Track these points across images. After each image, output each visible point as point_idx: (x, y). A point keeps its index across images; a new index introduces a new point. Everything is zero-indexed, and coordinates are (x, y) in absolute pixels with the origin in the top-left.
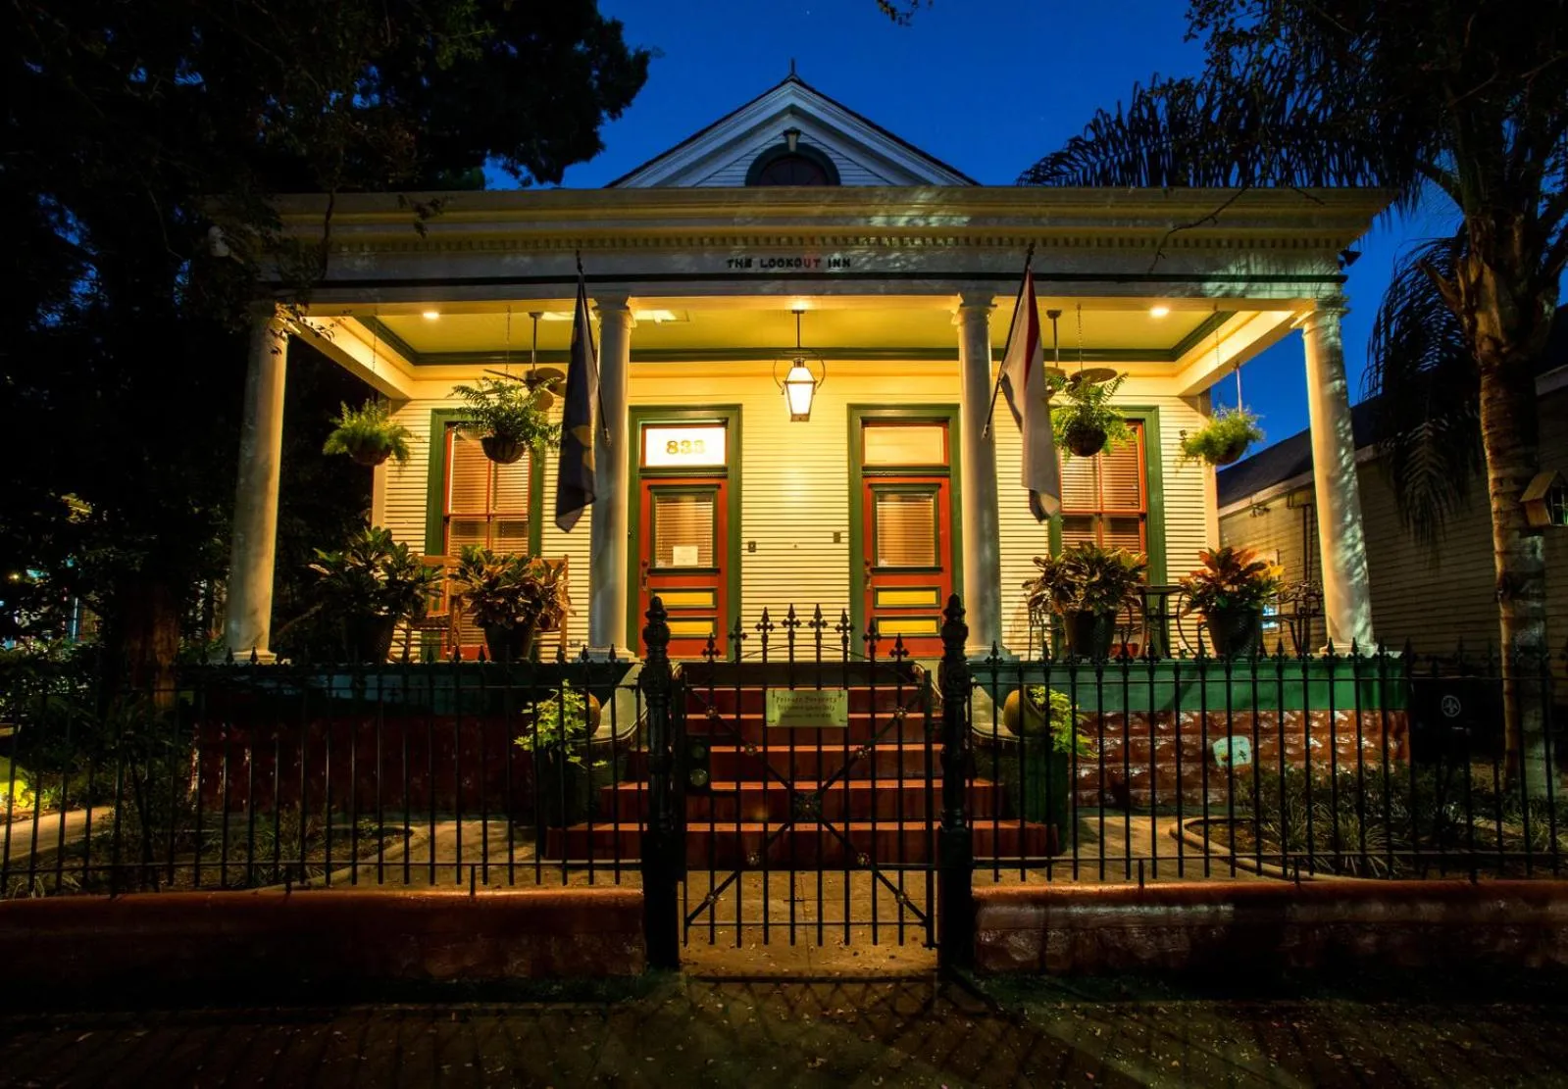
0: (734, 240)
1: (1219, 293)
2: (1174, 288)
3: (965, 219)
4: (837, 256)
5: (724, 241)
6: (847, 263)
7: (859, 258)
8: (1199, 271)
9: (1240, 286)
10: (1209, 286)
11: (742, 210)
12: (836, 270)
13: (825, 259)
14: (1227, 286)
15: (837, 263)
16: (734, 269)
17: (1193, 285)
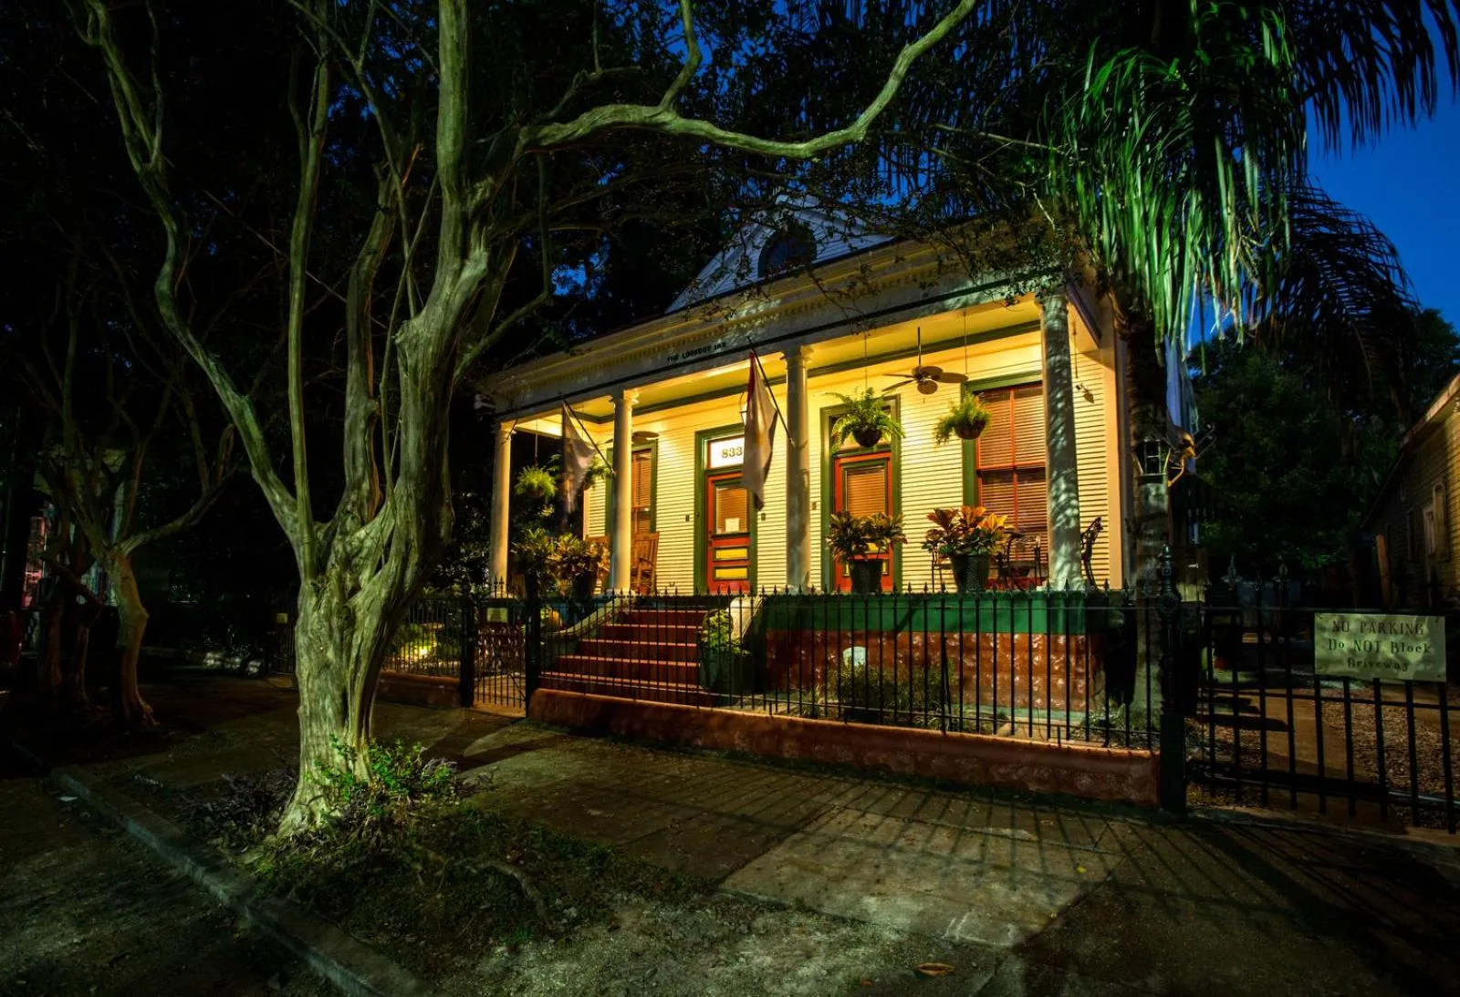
0: (669, 346)
1: (958, 305)
2: (923, 310)
3: (778, 302)
4: (719, 341)
5: (664, 348)
6: (724, 344)
7: (730, 339)
8: (943, 291)
9: (975, 295)
10: (950, 302)
11: (664, 331)
12: (719, 350)
13: (713, 345)
14: (964, 298)
15: (719, 346)
16: (671, 363)
17: (937, 304)
